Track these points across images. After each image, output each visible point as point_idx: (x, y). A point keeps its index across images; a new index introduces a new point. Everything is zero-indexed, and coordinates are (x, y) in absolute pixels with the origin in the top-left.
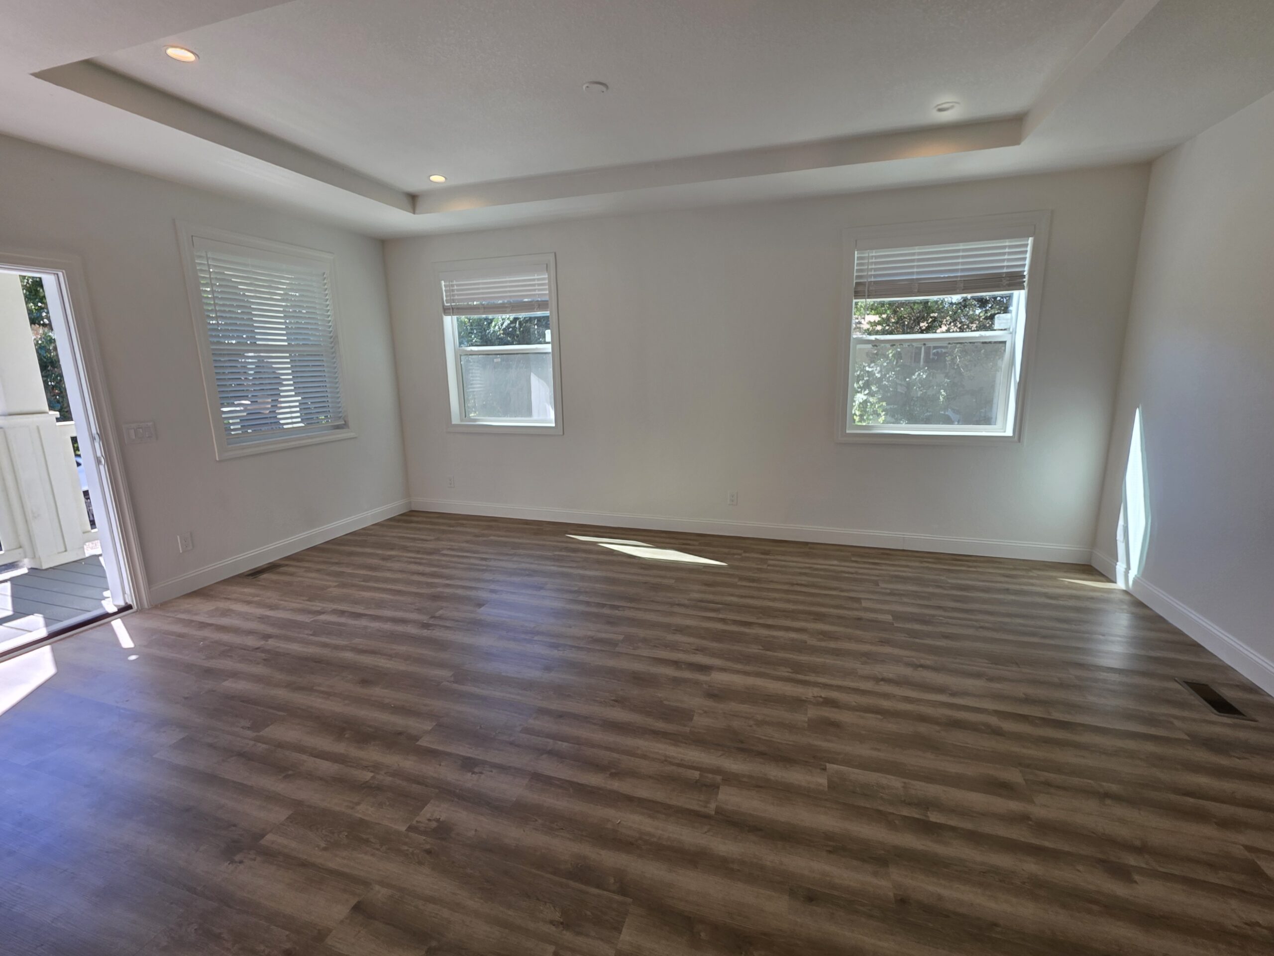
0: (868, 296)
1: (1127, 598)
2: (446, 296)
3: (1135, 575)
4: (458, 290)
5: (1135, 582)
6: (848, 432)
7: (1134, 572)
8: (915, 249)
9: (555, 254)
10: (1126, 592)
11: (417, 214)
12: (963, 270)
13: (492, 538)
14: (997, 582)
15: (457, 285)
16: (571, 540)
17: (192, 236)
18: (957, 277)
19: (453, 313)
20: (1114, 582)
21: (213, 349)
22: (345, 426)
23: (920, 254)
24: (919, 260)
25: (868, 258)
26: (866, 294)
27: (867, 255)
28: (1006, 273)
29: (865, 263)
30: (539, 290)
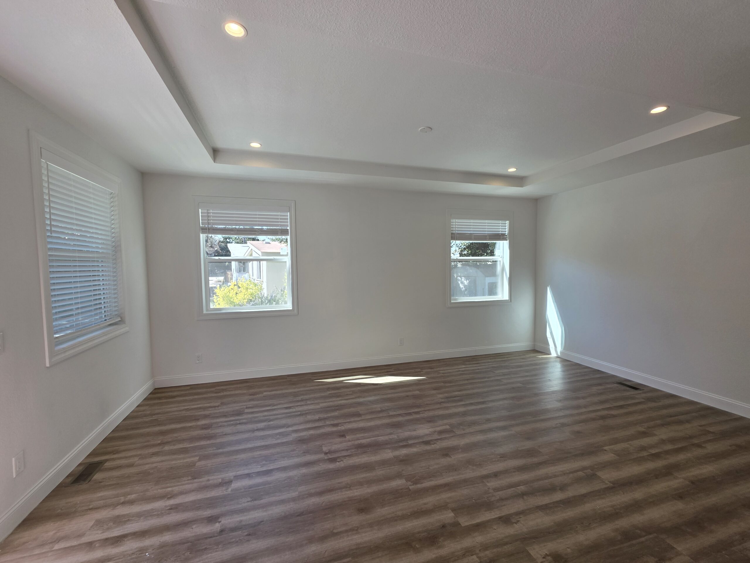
0: (456, 239)
1: (558, 359)
2: (202, 220)
3: (561, 350)
4: (213, 217)
5: (561, 352)
6: (452, 302)
7: (559, 349)
8: (471, 221)
9: (295, 201)
10: (557, 357)
11: (217, 163)
12: (488, 231)
13: (265, 393)
14: (521, 362)
15: (213, 213)
16: (320, 383)
17: (41, 148)
18: (486, 234)
19: (209, 232)
20: (550, 354)
21: (50, 255)
22: (122, 321)
23: (473, 223)
24: (473, 225)
25: (456, 222)
26: (456, 238)
27: (455, 221)
28: (501, 234)
29: (454, 224)
30: (281, 222)
